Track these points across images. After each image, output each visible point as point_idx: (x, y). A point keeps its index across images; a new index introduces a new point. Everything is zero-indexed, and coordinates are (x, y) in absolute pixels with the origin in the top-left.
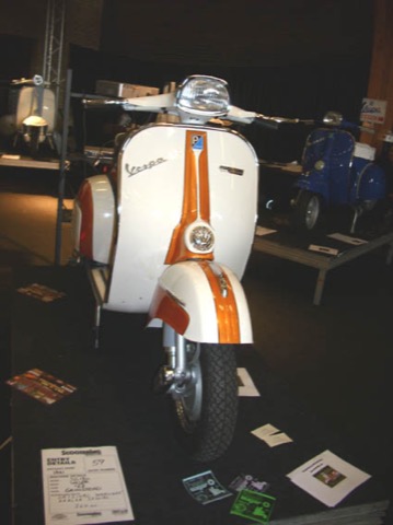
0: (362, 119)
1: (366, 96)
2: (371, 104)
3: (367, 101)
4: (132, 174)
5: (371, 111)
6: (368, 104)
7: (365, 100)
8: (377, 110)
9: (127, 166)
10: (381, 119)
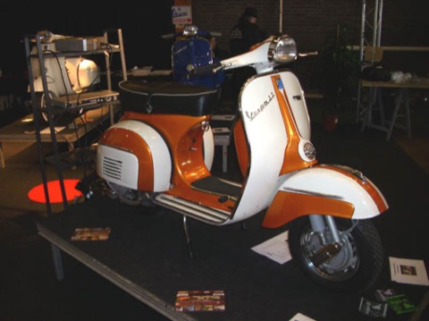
0: (174, 23)
1: (173, 4)
2: (179, 9)
3: (175, 8)
4: (252, 119)
5: (180, 15)
6: (176, 10)
7: (173, 8)
8: (185, 14)
9: (247, 113)
10: (189, 20)
